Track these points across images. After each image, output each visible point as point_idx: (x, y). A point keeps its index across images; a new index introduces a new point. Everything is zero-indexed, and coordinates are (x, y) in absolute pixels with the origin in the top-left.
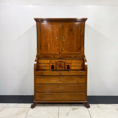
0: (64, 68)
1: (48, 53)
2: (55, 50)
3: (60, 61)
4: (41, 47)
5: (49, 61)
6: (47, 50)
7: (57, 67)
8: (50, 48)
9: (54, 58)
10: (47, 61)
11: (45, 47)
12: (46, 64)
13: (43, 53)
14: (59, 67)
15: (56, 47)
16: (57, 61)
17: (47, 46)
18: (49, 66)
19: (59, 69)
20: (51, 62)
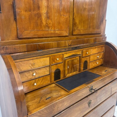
1: (40, 33)
2: (59, 23)
4: (17, 10)
6: (39, 22)
8: (48, 17)
9: (60, 49)
10: (42, 59)
11: (30, 10)
12: (40, 71)
13: (26, 34)
14: (70, 70)
15: (62, 13)
16: (66, 56)
17: (39, 8)
18: (49, 74)
19: (70, 75)
20: (54, 61)
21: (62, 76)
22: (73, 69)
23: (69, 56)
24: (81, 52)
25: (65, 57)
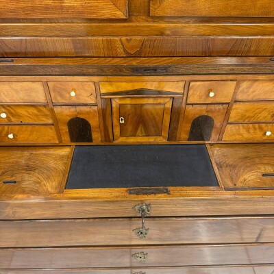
0: (165, 134)
3: (138, 86)
5: (38, 87)
7: (117, 131)
14: (130, 128)
18: (53, 125)
19: (132, 140)
20: (61, 96)
21: (97, 137)
22: (141, 128)
23: (120, 90)
24: (182, 84)
25: (103, 91)
